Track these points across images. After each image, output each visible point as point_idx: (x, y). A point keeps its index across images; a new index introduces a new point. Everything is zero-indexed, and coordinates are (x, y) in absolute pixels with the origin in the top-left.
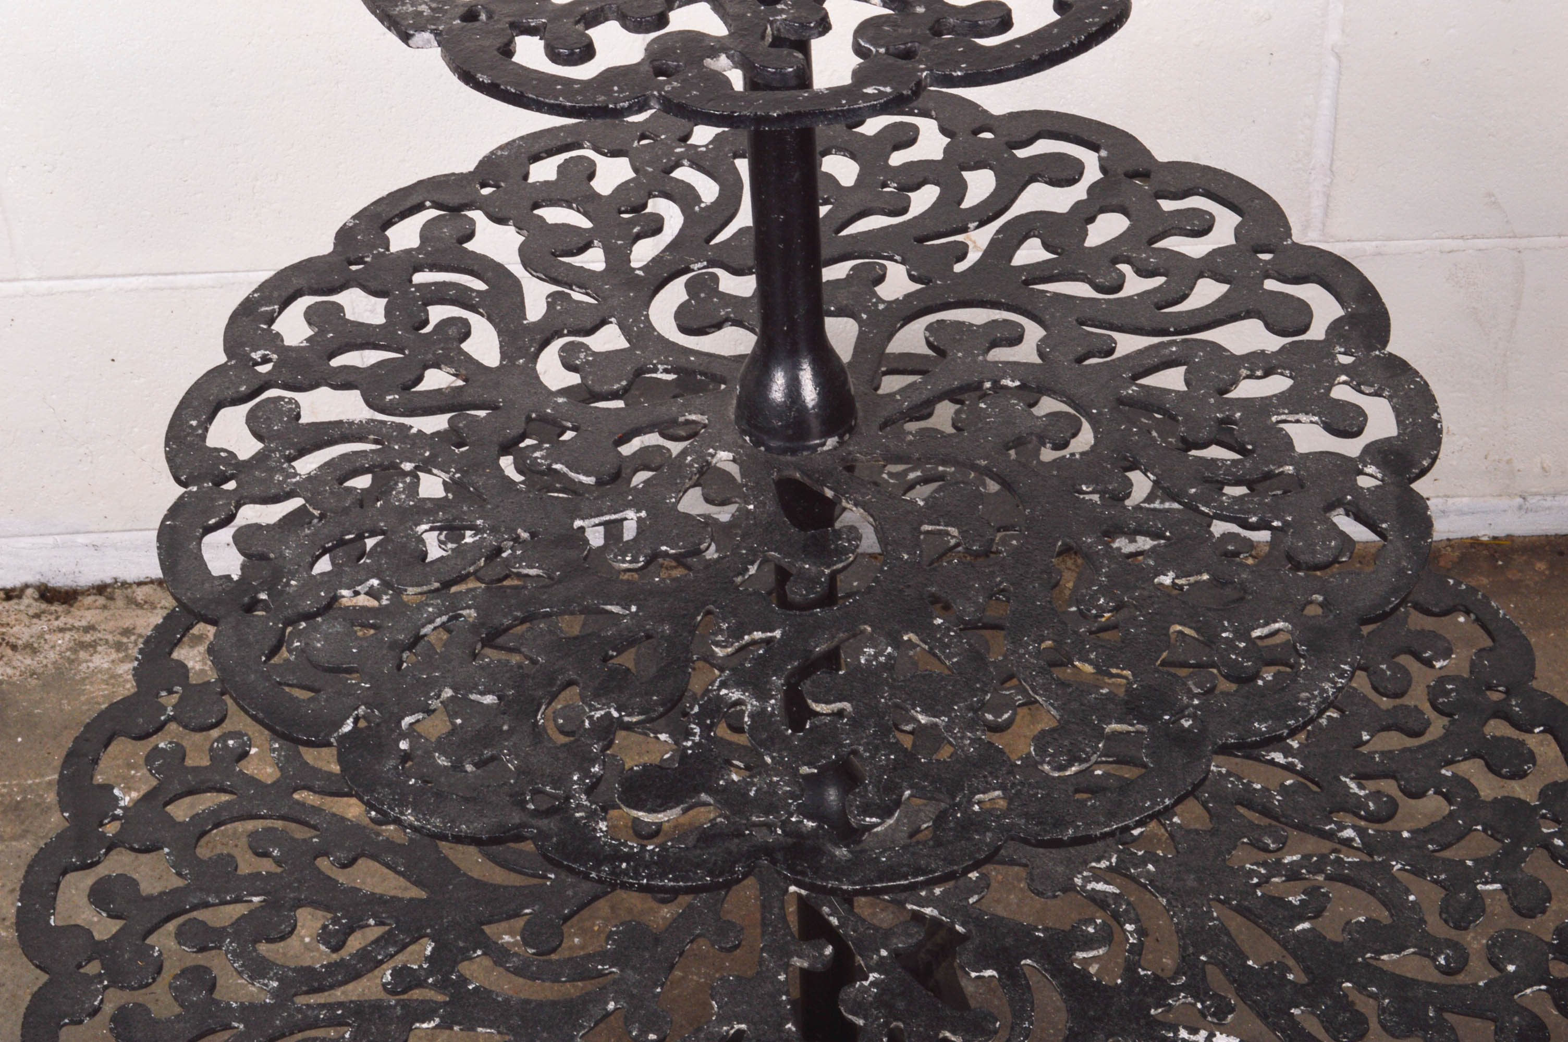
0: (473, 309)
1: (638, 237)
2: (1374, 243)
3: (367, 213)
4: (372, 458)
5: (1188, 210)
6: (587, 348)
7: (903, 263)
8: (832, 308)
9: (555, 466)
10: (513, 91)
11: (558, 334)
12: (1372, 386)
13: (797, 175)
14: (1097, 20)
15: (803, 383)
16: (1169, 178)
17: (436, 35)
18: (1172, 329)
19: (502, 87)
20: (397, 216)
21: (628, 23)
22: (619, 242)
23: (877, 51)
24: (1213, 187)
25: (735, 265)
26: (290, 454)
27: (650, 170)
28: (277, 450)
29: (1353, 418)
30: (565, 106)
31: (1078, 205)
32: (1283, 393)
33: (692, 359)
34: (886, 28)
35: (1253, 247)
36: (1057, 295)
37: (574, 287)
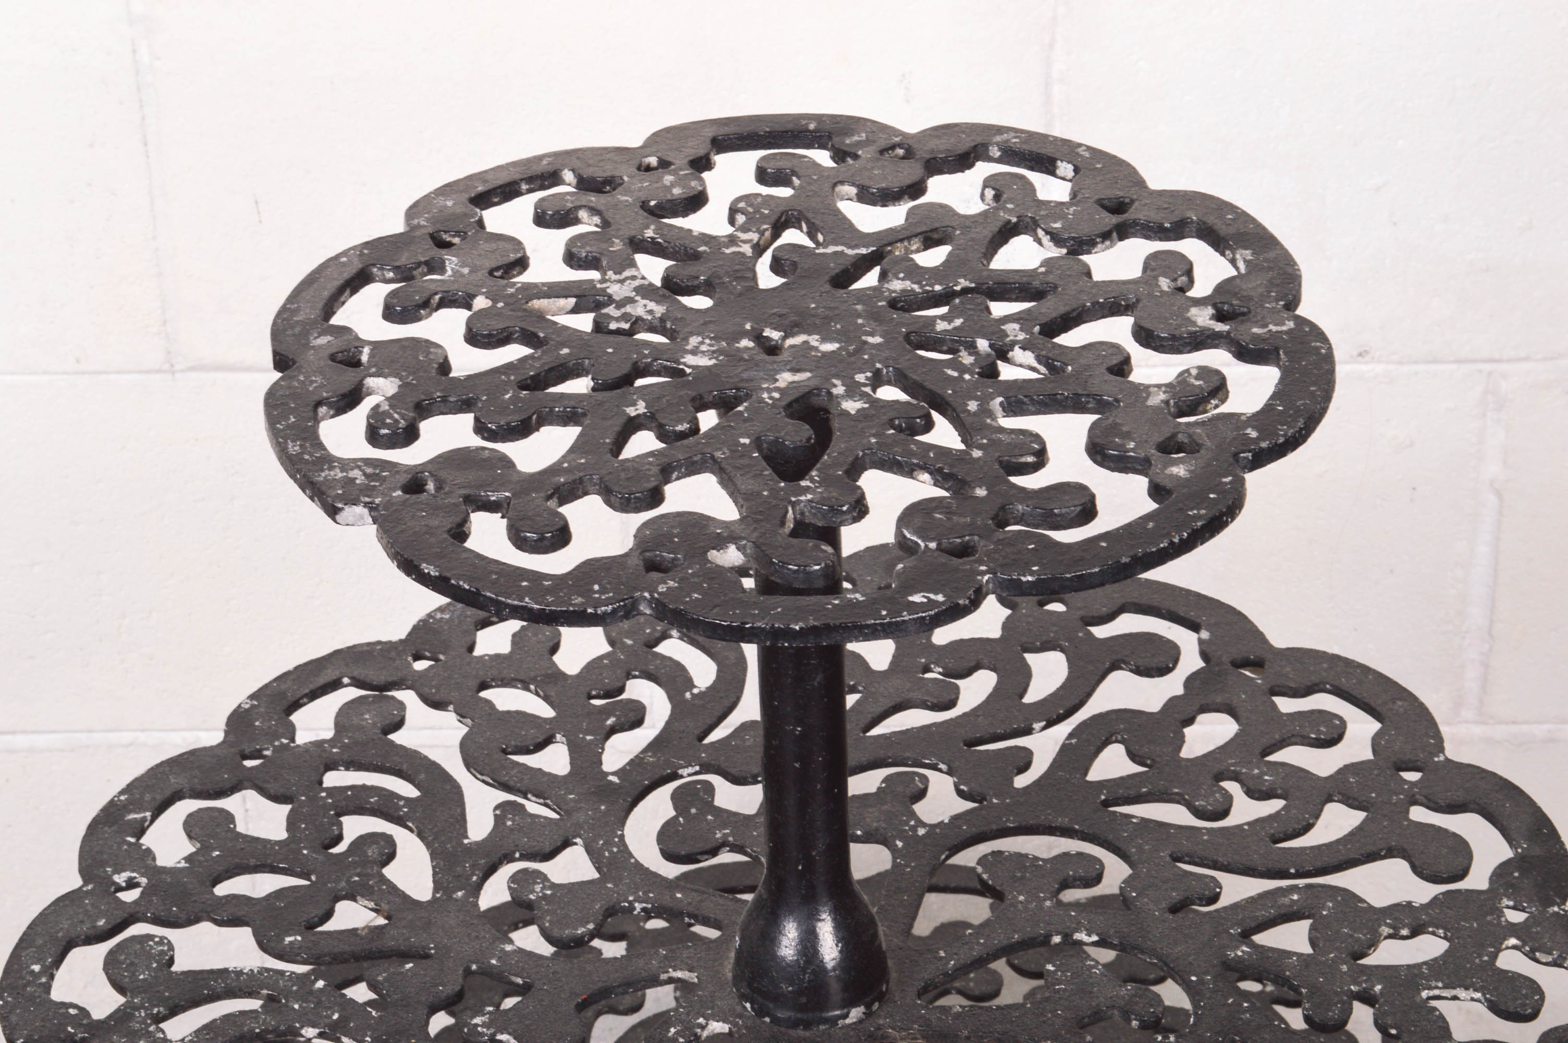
0: (400, 821)
1: (613, 731)
2: (1546, 727)
3: (268, 692)
4: (264, 1020)
5: (1312, 712)
6: (544, 878)
7: (950, 773)
8: (859, 833)
9: (500, 1037)
10: (467, 587)
11: (508, 858)
12: (1550, 954)
13: (819, 678)
14: (1203, 512)
15: (821, 937)
16: (1288, 669)
17: (371, 509)
18: (1292, 871)
19: (453, 582)
20: (306, 695)
21: (613, 499)
22: (589, 738)
23: (926, 546)
24: (1344, 682)
25: (733, 771)
26: (159, 1012)
27: (629, 642)
28: (142, 1007)
29: (1526, 996)
30: (531, 610)
31: (1172, 703)
32: (1435, 960)
33: (679, 895)
34: (938, 516)
35: (1395, 763)
36: (1145, 822)
37: (529, 796)
